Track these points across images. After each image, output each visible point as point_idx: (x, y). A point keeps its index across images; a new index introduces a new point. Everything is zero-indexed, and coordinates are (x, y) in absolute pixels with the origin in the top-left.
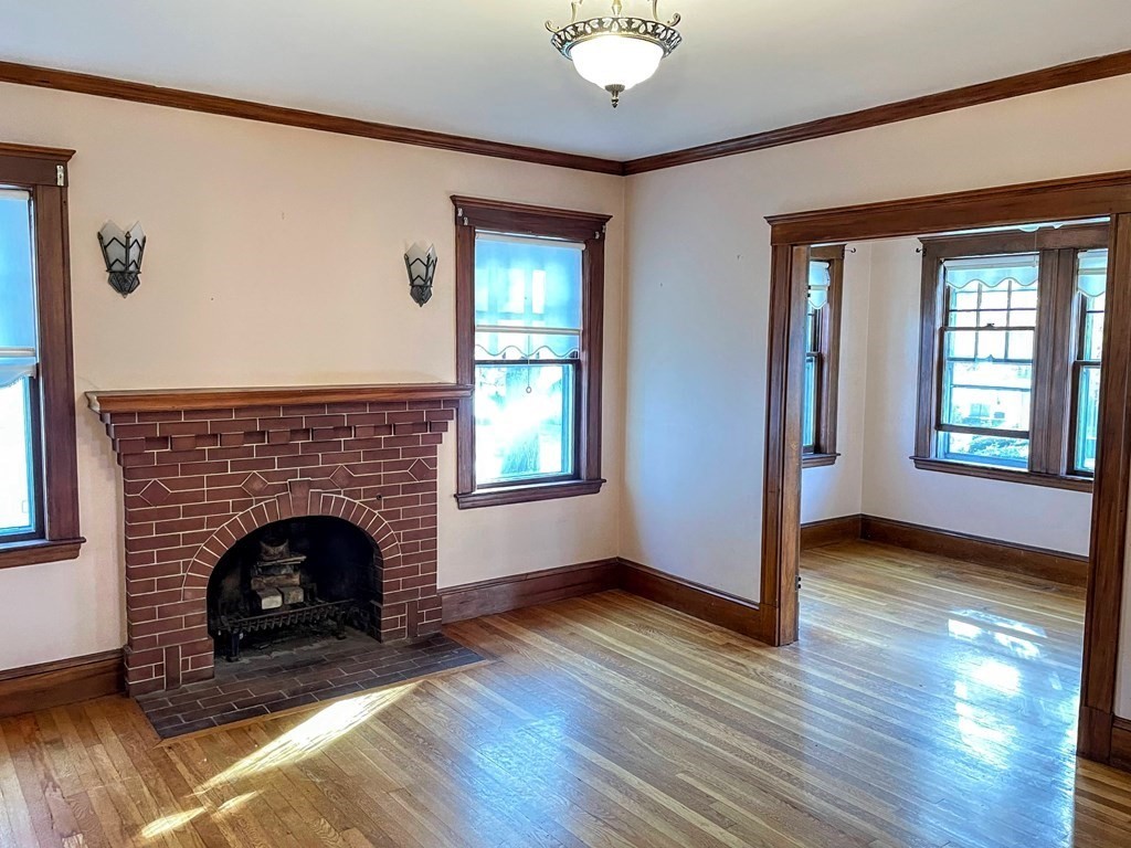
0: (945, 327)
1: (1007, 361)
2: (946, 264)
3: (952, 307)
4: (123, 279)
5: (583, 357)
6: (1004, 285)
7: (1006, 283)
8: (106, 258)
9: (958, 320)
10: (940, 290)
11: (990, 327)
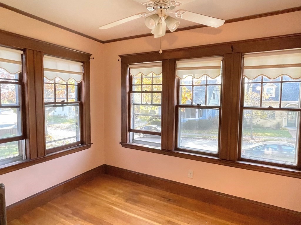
0: (131, 91)
1: (152, 105)
2: (130, 66)
3: (133, 84)
6: (150, 75)
7: (151, 74)
9: (134, 89)
10: (128, 77)
11: (146, 92)
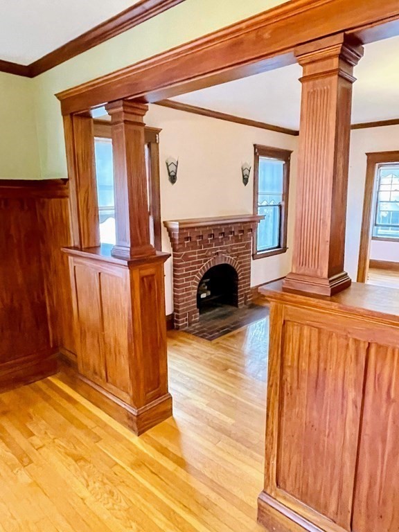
1: (390, 202)
4: (173, 179)
5: (283, 204)
8: (168, 169)
